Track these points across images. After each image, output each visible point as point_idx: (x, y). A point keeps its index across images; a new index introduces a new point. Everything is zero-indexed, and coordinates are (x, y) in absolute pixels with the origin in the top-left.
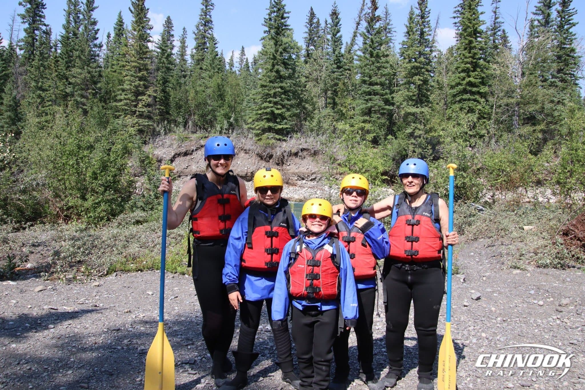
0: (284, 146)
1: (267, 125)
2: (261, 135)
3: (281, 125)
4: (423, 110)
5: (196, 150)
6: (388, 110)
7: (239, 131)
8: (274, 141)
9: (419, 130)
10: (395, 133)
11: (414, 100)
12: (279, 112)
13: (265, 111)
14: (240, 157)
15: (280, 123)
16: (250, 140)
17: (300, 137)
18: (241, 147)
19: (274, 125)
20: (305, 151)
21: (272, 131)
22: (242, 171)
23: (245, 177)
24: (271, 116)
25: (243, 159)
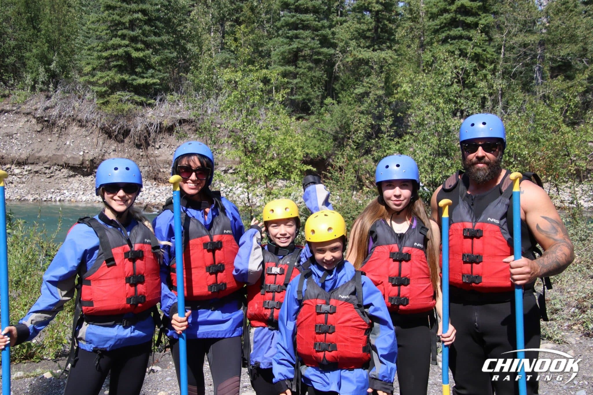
0: (150, 115)
1: (118, 78)
2: (109, 95)
3: (143, 78)
4: (383, 55)
6: (326, 55)
7: (69, 87)
8: (131, 106)
11: (368, 37)
12: (140, 54)
13: (115, 53)
14: (71, 133)
15: (142, 75)
16: (89, 103)
17: (179, 101)
18: (73, 116)
19: (130, 78)
20: (186, 123)
21: (129, 88)
22: (73, 158)
23: (80, 168)
24: (124, 61)
25: (76, 137)
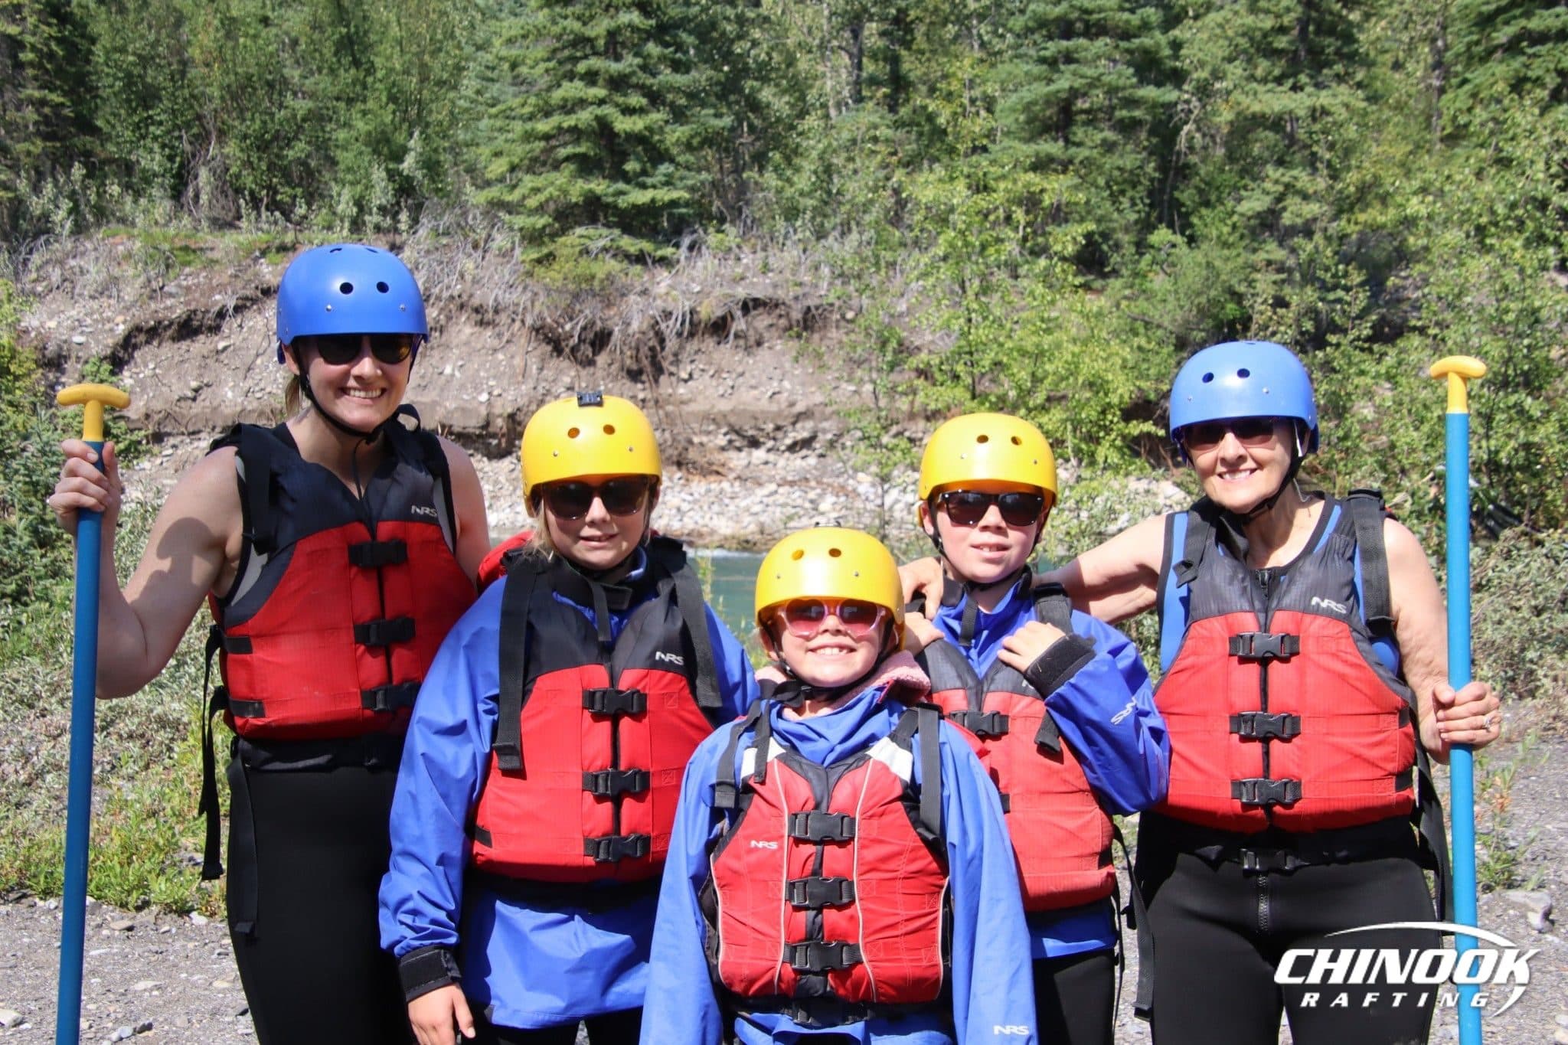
0: (662, 289)
1: (579, 189)
2: (553, 236)
3: (644, 186)
4: (1324, 99)
5: (238, 309)
6: (1155, 105)
7: (447, 219)
8: (613, 265)
9: (1306, 197)
10: (1188, 215)
11: (1279, 53)
12: (636, 124)
13: (569, 121)
14: (455, 342)
15: (641, 179)
16: (500, 260)
17: (739, 247)
18: (460, 296)
19: (611, 190)
20: (761, 310)
21: (606, 217)
22: (463, 410)
23: (480, 436)
24: (596, 144)
25: (470, 354)
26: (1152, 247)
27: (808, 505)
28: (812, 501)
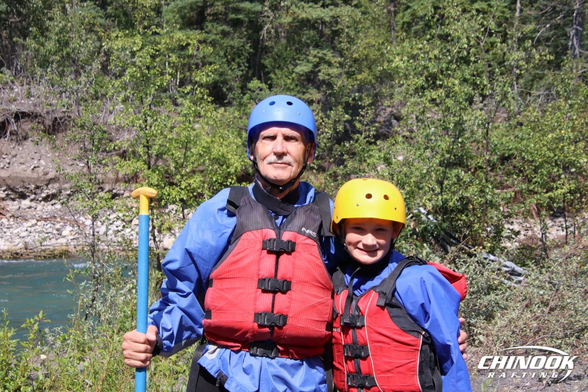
4: (338, 12)
6: (248, 13)
10: (268, 73)
26: (250, 90)
27: (55, 232)
28: (58, 230)
